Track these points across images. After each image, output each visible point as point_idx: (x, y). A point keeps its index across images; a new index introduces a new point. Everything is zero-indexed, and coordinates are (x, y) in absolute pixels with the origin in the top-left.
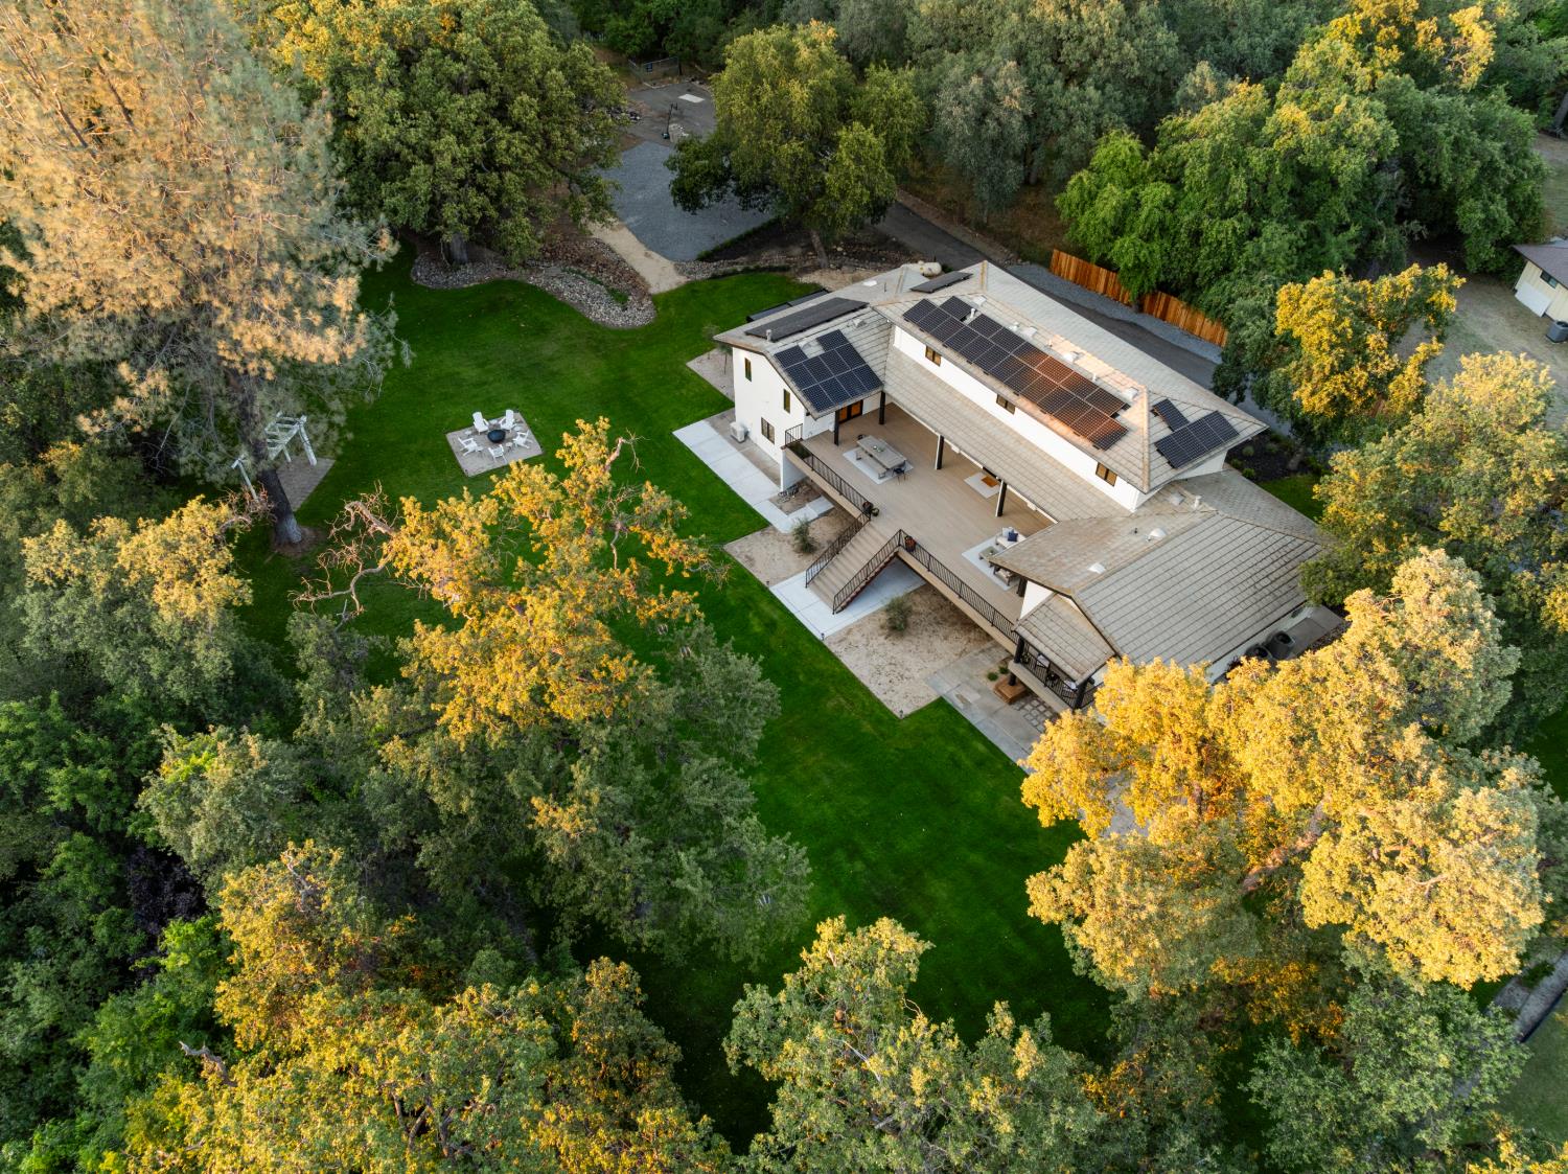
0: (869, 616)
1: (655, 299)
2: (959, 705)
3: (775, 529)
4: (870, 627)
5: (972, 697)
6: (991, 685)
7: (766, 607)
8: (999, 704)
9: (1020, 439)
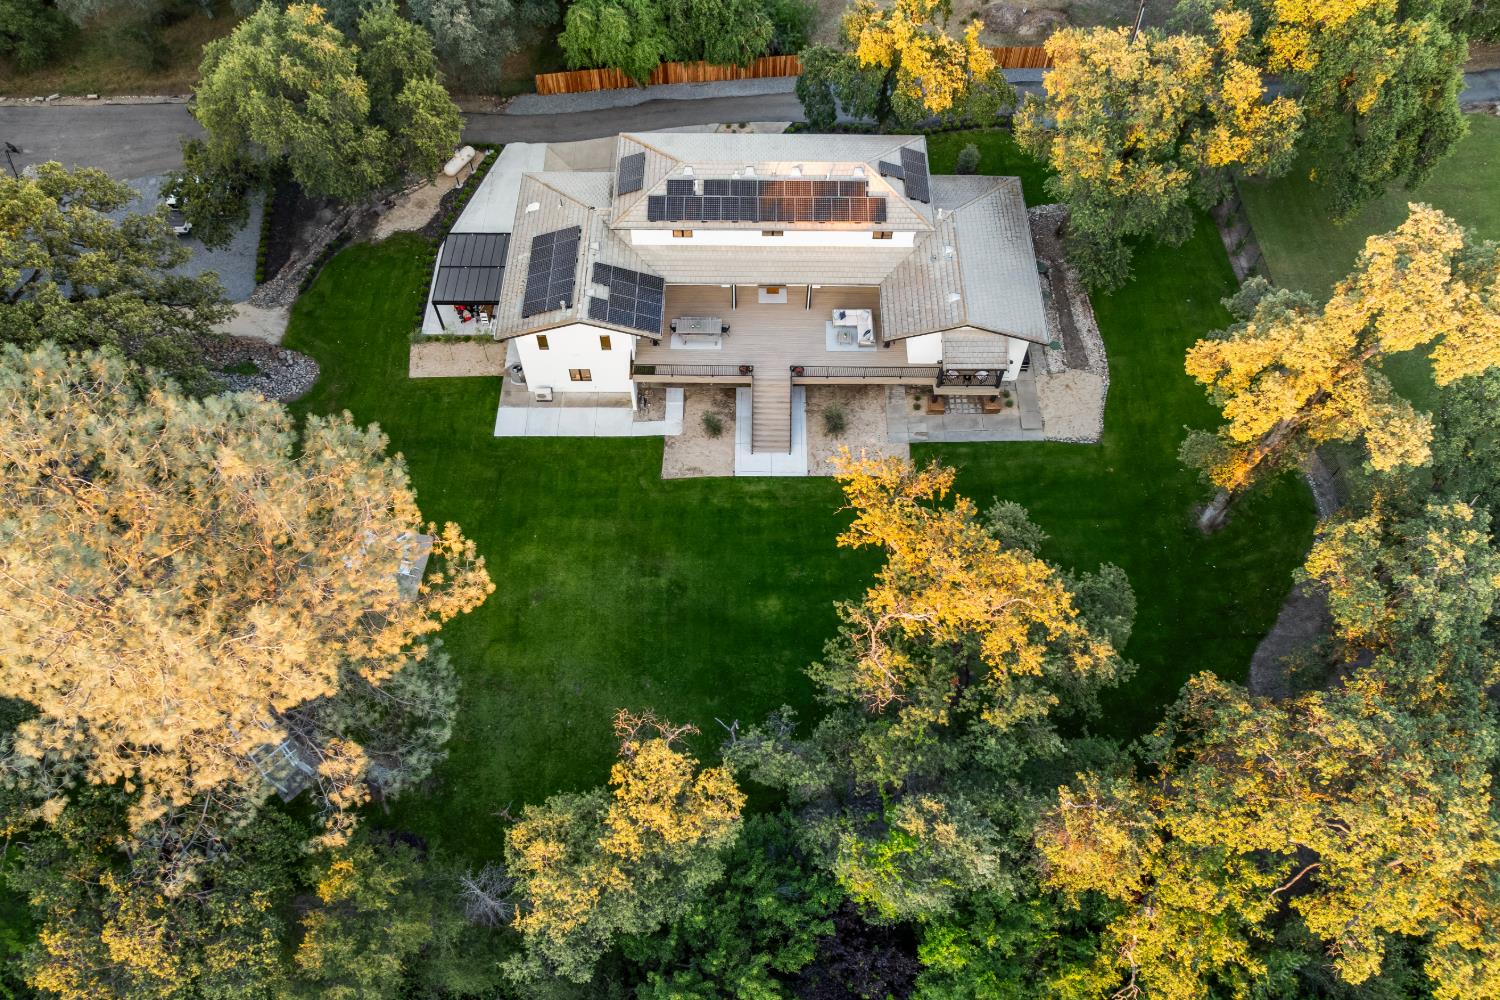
0: (808, 437)
1: (285, 344)
2: (924, 439)
3: (670, 437)
4: (820, 440)
5: (923, 428)
6: (922, 412)
7: (752, 488)
8: (938, 419)
9: (798, 250)
